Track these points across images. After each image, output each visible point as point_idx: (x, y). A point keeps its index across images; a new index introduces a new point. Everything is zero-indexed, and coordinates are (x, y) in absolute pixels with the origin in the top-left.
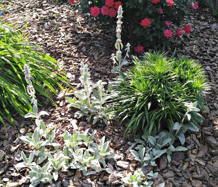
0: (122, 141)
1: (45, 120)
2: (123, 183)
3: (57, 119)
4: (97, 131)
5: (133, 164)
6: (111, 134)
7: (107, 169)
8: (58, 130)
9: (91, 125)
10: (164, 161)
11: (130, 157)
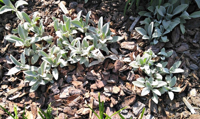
0: (123, 18)
1: (29, 8)
2: (132, 69)
3: (43, 5)
4: (92, 10)
5: (140, 44)
6: (108, 10)
7: (111, 56)
8: (47, 18)
9: (83, 4)
10: (177, 32)
11: (135, 35)
